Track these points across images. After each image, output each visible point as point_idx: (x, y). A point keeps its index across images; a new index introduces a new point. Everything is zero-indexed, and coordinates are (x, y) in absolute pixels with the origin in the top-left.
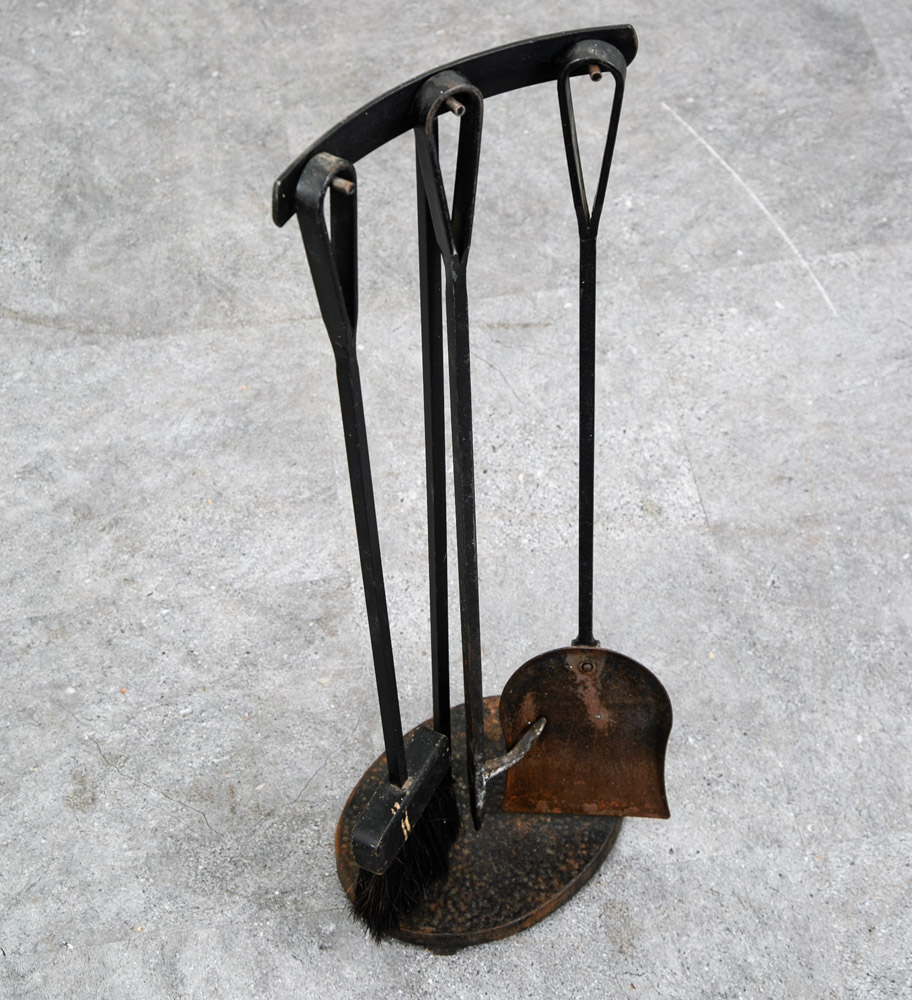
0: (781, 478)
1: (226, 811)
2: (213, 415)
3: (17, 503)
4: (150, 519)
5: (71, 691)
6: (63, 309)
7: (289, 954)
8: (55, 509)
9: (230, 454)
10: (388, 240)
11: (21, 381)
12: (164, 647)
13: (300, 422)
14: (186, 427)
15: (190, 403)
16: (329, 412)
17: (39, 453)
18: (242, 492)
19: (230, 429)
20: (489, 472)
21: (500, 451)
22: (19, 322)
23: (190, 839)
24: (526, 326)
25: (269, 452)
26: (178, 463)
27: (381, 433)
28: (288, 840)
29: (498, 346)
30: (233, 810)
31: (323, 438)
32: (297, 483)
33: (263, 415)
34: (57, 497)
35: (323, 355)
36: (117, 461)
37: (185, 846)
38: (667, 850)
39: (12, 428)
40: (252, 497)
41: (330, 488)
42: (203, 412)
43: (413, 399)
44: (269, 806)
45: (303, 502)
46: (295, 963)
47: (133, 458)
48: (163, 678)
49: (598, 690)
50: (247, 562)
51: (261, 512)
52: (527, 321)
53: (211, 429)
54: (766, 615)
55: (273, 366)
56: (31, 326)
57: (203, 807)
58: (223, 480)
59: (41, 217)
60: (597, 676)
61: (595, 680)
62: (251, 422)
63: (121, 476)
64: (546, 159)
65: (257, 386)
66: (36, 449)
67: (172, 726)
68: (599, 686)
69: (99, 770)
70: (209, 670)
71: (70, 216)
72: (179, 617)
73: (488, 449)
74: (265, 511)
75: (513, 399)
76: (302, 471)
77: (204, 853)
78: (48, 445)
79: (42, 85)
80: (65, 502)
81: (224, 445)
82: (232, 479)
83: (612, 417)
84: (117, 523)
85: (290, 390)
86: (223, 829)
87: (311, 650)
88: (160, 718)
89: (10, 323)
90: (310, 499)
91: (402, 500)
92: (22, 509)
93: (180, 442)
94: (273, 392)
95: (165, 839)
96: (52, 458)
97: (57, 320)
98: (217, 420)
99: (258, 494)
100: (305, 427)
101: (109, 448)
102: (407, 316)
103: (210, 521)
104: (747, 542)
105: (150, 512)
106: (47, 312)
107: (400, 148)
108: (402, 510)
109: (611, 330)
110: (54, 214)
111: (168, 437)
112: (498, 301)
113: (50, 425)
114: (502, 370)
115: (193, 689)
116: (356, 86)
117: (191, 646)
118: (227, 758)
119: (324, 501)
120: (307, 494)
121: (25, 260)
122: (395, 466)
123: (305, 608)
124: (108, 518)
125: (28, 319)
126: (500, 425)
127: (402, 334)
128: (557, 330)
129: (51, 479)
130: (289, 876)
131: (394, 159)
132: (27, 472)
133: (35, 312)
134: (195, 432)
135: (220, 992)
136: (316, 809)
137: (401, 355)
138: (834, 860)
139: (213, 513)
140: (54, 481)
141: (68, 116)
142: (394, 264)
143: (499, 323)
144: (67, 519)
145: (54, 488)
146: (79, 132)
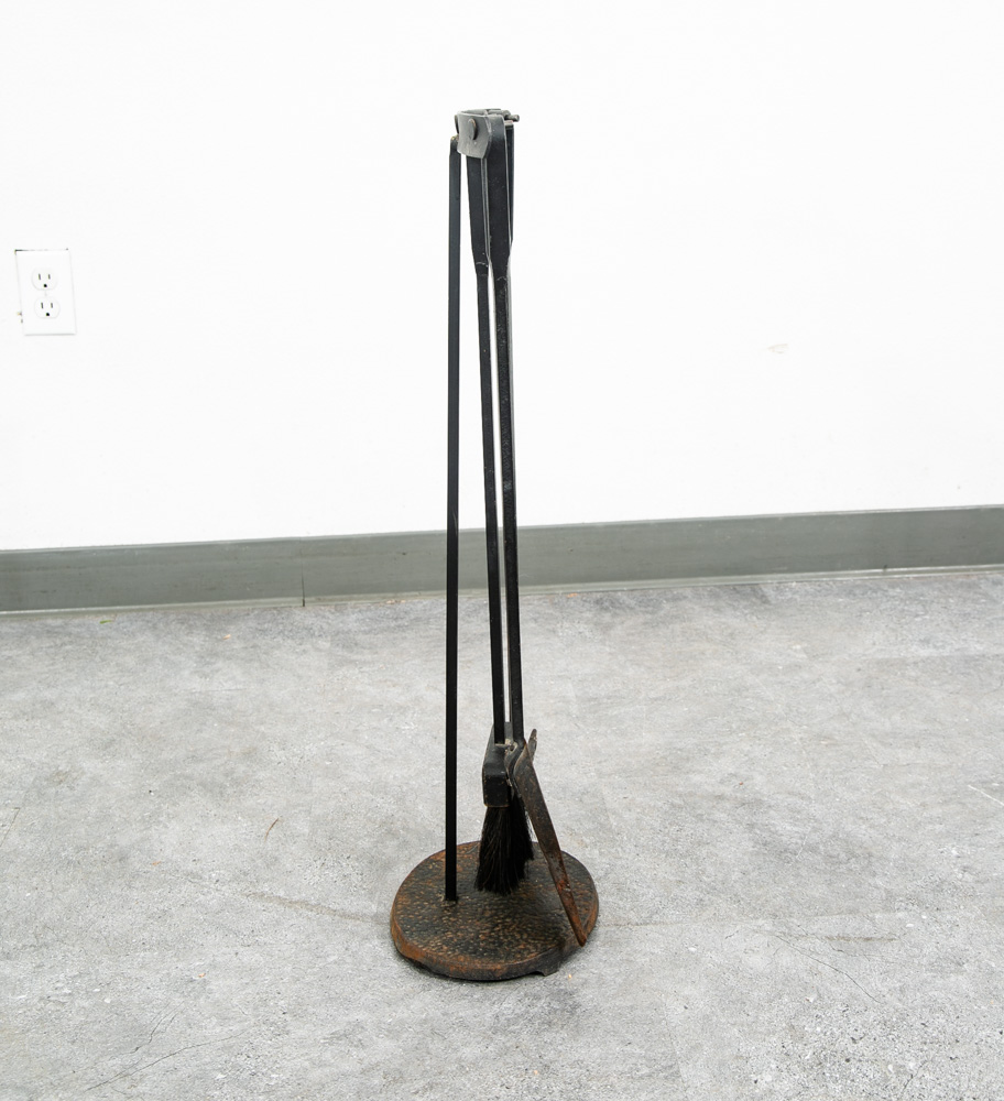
3: (322, 1065)
4: (468, 1086)
8: (363, 1072)
9: (557, 1032)
10: (710, 870)
11: (336, 962)
13: (632, 1008)
14: (509, 1006)
16: (664, 1000)
17: (349, 1023)
18: (572, 1066)
19: (556, 1010)
20: (852, 1061)
21: (861, 1043)
22: (337, 918)
24: (868, 939)
25: (600, 1032)
26: (500, 1038)
27: (723, 1020)
29: (841, 954)
31: (660, 1023)
32: (634, 1061)
33: (592, 1000)
34: (366, 1062)
35: (652, 954)
36: (433, 1032)
39: (323, 1000)
40: (584, 1071)
41: (671, 1067)
42: (526, 995)
43: (756, 994)
45: (641, 1077)
47: (451, 1031)
51: (594, 1084)
52: (866, 936)
53: (533, 1011)
55: (600, 960)
56: (348, 921)
58: (551, 1055)
59: (366, 843)
62: (579, 1005)
63: (436, 1046)
64: (862, 818)
65: (584, 975)
66: (346, 1019)
71: (392, 844)
73: (847, 1040)
74: (599, 1085)
75: (866, 998)
76: (638, 1050)
78: (361, 1016)
79: (372, 758)
80: (374, 1067)
82: (560, 1053)
83: (983, 1019)
84: (432, 1087)
85: (619, 980)
89: (327, 918)
90: (650, 1076)
91: (756, 1082)
92: (327, 1070)
93: (502, 1019)
94: (601, 981)
96: (362, 1028)
97: (376, 919)
99: (590, 1068)
100: (639, 1012)
101: (425, 1021)
102: (738, 927)
103: (536, 1090)
105: (469, 1079)
106: (365, 911)
107: (714, 807)
108: (757, 1091)
109: (962, 946)
110: (378, 842)
111: (489, 1015)
112: (836, 919)
113: (362, 1000)
114: (849, 974)
116: (666, 765)
119: (666, 1078)
120: (645, 1071)
121: (346, 873)
122: (743, 1050)
124: (422, 1083)
125: (345, 915)
126: (856, 1020)
127: (735, 940)
128: (902, 944)
129: (361, 1044)
131: (709, 814)
132: (335, 1038)
133: (353, 911)
134: (517, 1011)
137: (737, 957)
139: (540, 1083)
140: (364, 1047)
141: (395, 777)
142: (719, 886)
143: (838, 936)
144: (376, 1082)
145: (363, 1054)
146: (405, 788)
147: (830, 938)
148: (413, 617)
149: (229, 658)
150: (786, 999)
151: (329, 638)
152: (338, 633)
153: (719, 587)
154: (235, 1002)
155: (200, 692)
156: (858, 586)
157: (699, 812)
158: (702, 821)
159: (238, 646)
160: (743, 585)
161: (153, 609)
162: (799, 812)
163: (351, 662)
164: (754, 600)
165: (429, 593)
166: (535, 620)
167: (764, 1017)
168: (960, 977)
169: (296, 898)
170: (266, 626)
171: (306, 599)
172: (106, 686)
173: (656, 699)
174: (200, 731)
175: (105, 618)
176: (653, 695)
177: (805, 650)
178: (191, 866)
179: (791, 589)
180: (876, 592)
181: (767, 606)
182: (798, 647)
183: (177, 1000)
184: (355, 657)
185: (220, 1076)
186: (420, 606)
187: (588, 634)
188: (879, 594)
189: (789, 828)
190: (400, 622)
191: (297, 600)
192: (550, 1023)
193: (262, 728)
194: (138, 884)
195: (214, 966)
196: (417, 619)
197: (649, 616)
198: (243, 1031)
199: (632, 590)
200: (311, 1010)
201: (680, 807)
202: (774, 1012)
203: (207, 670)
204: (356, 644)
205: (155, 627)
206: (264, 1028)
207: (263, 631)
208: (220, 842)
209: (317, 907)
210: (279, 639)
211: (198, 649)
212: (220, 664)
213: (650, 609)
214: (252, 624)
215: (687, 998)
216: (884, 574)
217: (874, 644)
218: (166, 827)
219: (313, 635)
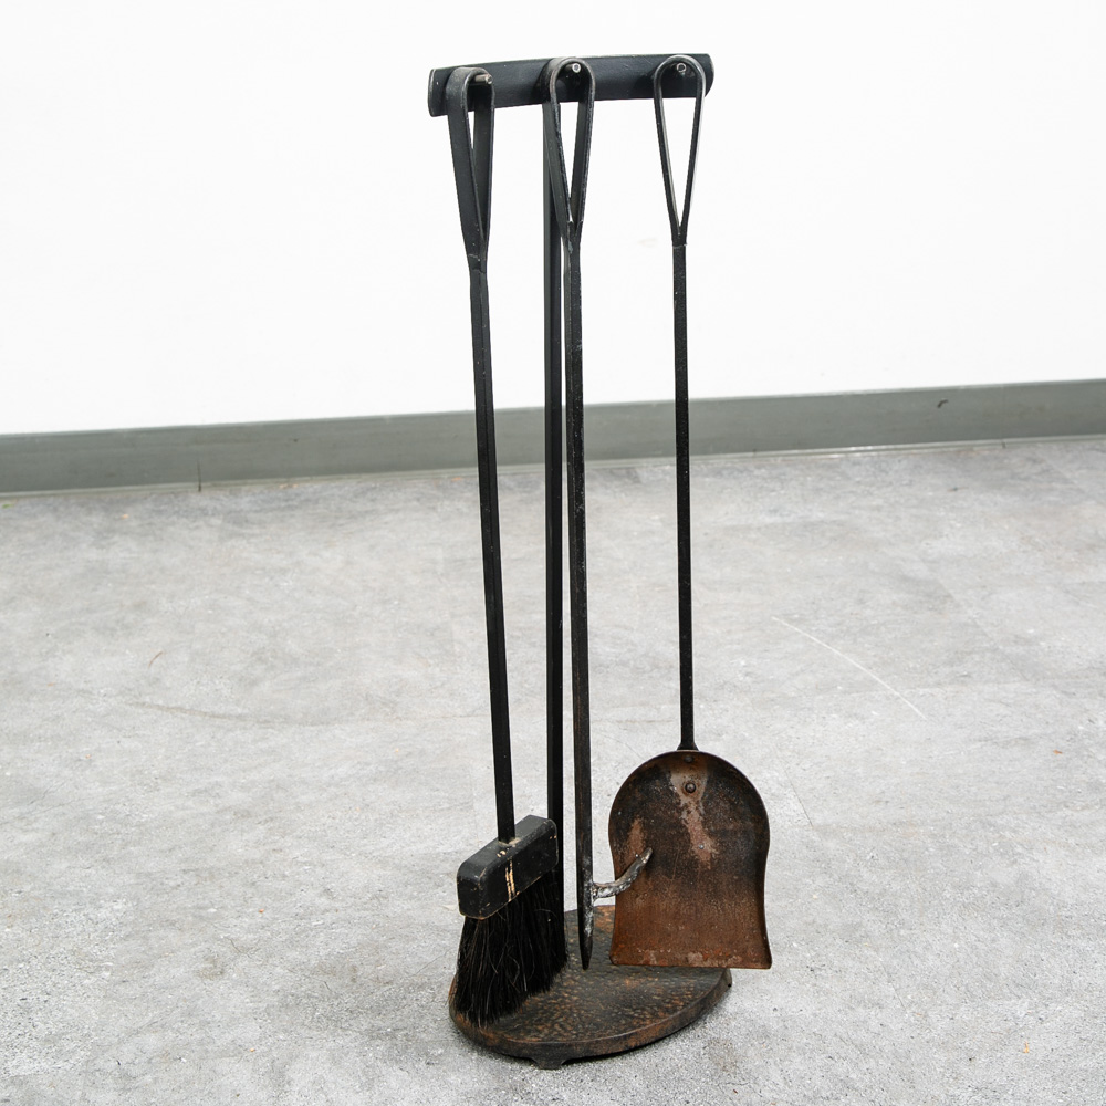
0: (878, 801)
1: (347, 981)
2: (368, 764)
3: (185, 808)
4: (302, 818)
5: (213, 910)
6: (246, 711)
7: (396, 1067)
8: (218, 812)
9: (380, 785)
11: (202, 746)
12: (303, 887)
13: (444, 769)
14: (343, 770)
15: (348, 758)
17: (210, 783)
18: (387, 805)
19: (381, 771)
22: (207, 717)
23: (310, 997)
24: (650, 722)
25: (415, 784)
26: (333, 789)
28: (404, 998)
29: (625, 731)
30: (354, 980)
32: (438, 800)
33: (412, 765)
34: (221, 806)
36: (278, 787)
37: (305, 1001)
38: (771, 1009)
39: (189, 770)
40: (396, 807)
42: (359, 763)
44: (387, 979)
45: (442, 810)
46: (400, 1072)
47: (293, 786)
48: (299, 904)
49: (701, 815)
50: (385, 842)
51: (403, 815)
52: (651, 719)
53: (364, 772)
54: (866, 874)
55: (425, 740)
56: (217, 719)
57: (325, 978)
58: (372, 798)
59: (237, 667)
60: (700, 799)
61: (697, 803)
63: (280, 795)
65: (409, 750)
66: (207, 781)
67: (304, 931)
68: (702, 809)
69: (229, 955)
70: (343, 901)
71: (261, 667)
72: (320, 871)
74: (408, 814)
75: (636, 758)
76: (443, 794)
77: (322, 1005)
78: (218, 779)
79: (251, 607)
80: (227, 809)
82: (379, 797)
84: (272, 820)
85: (438, 752)
86: (343, 991)
87: (440, 890)
88: (293, 927)
89: (199, 718)
90: (449, 809)
92: (188, 812)
93: (336, 778)
94: (423, 753)
95: (286, 997)
96: (220, 786)
97: (240, 717)
98: (371, 767)
99: (402, 805)
100: (449, 771)
101: (273, 781)
103: (356, 820)
104: (848, 835)
105: (303, 814)
106: (232, 713)
110: (248, 666)
111: (326, 776)
112: (628, 709)
113: (222, 769)
114: (628, 744)
115: (326, 911)
117: (328, 886)
118: (352, 950)
119: (462, 809)
120: (446, 806)
121: (219, 688)
123: (437, 867)
124: (265, 817)
125: (214, 716)
130: (401, 1020)
132: (197, 792)
133: (222, 712)
134: (350, 773)
135: (326, 1089)
136: (433, 980)
138: (933, 1016)
139: (360, 815)
140: (220, 797)
141: (269, 621)
143: (627, 721)
144: (228, 817)
145: (219, 801)
146: (277, 628)
147: (620, 722)
148: (302, 498)
149: (126, 534)
151: (222, 516)
152: (230, 512)
153: (597, 470)
154: (115, 772)
155: (97, 561)
156: (727, 468)
157: (534, 640)
158: (535, 646)
159: (134, 523)
160: (620, 469)
161: (54, 495)
162: (620, 639)
163: (242, 535)
164: (627, 480)
165: (319, 478)
166: (418, 500)
168: (717, 743)
169: (173, 705)
170: (162, 507)
171: (203, 485)
172: (9, 557)
173: (516, 560)
174: (95, 590)
175: (8, 502)
176: (514, 556)
177: (662, 520)
178: (82, 686)
179: (664, 471)
180: (742, 472)
181: (638, 485)
182: (657, 517)
183: (67, 772)
184: (244, 531)
185: (100, 817)
186: (311, 490)
187: (465, 510)
188: (745, 474)
189: (608, 650)
190: (290, 503)
191: (193, 485)
192: (375, 780)
193: (153, 587)
194: (35, 698)
195: (99, 750)
196: (308, 500)
197: (525, 495)
198: (121, 790)
199: (515, 474)
200: (179, 775)
201: (518, 638)
203: (103, 543)
204: (247, 521)
205: (55, 510)
206: (138, 787)
207: (160, 512)
208: (109, 669)
209: (192, 711)
210: (174, 518)
211: (96, 526)
212: (116, 538)
213: (528, 489)
214: (149, 506)
216: (753, 457)
217: (727, 514)
218: (61, 659)
219: (206, 515)
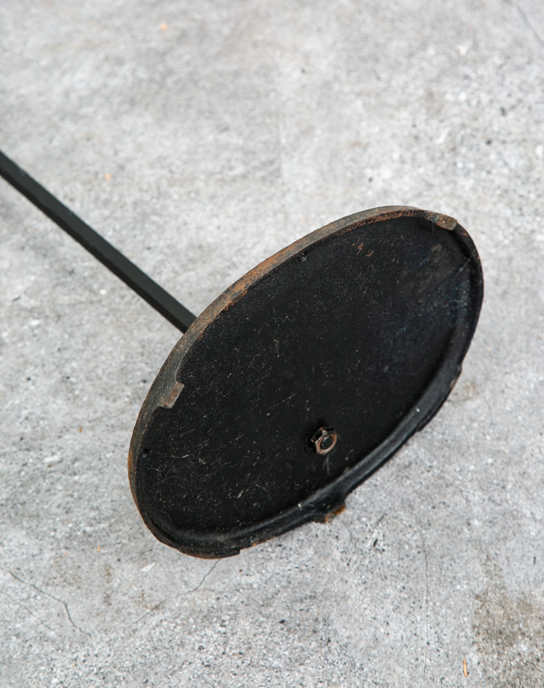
1: (98, 601)
2: (120, 62)
9: (139, 115)
12: (30, 371)
13: (236, 74)
14: (83, 77)
15: (90, 46)
18: (152, 165)
19: (140, 81)
20: (495, 143)
21: (511, 115)
23: (43, 639)
25: (192, 113)
26: (68, 126)
27: (347, 89)
28: (182, 645)
30: (107, 600)
31: (267, 95)
33: (188, 64)
37: (36, 649)
40: (165, 172)
41: (271, 162)
42: (107, 59)
44: (158, 596)
45: (234, 180)
48: (24, 413)
51: (175, 192)
53: (115, 82)
57: (65, 593)
58: (128, 148)
62: (170, 72)
65: (182, 24)
67: (33, 479)
70: (90, 404)
72: (54, 331)
73: (495, 111)
74: (182, 191)
76: (235, 138)
77: (62, 660)
81: (132, 102)
82: (139, 148)
85: (226, 30)
86: (91, 626)
88: (16, 468)
90: (244, 176)
91: (370, 180)
93: (74, 98)
94: (203, 32)
95: (8, 639)
98: (125, 70)
99: (174, 168)
100: (243, 81)
103: (106, 203)
108: (370, 193)
111: (57, 91)
115: (65, 429)
117: (68, 370)
118: (104, 525)
119: (263, 179)
120: (240, 169)
122: (363, 134)
126: (513, 79)
134: (93, 85)
136: (224, 603)
139: (111, 193)
150: (431, 51)
167: (398, 80)
202: (413, 72)
215: (307, 56)
